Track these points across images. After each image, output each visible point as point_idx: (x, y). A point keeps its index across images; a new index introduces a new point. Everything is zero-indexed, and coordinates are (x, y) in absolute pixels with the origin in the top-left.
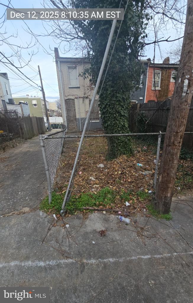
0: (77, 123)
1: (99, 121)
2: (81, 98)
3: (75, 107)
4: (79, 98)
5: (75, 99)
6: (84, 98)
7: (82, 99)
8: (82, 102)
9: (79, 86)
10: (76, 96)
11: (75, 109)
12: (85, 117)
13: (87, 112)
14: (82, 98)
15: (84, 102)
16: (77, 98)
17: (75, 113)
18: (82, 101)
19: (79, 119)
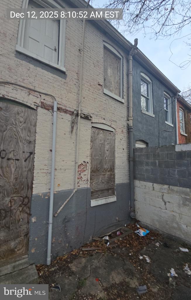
0: (33, 220)
1: (113, 199)
2: (66, 111)
3: (32, 143)
4: (58, 109)
5: (39, 109)
6: (77, 115)
7: (68, 117)
8: (69, 129)
9: (64, 69)
10: (48, 101)
11: (32, 153)
12: (72, 187)
13: (81, 167)
14: (72, 113)
15: (74, 131)
16: (52, 108)
17: (31, 170)
18: (69, 124)
19: (45, 200)
